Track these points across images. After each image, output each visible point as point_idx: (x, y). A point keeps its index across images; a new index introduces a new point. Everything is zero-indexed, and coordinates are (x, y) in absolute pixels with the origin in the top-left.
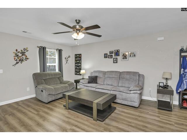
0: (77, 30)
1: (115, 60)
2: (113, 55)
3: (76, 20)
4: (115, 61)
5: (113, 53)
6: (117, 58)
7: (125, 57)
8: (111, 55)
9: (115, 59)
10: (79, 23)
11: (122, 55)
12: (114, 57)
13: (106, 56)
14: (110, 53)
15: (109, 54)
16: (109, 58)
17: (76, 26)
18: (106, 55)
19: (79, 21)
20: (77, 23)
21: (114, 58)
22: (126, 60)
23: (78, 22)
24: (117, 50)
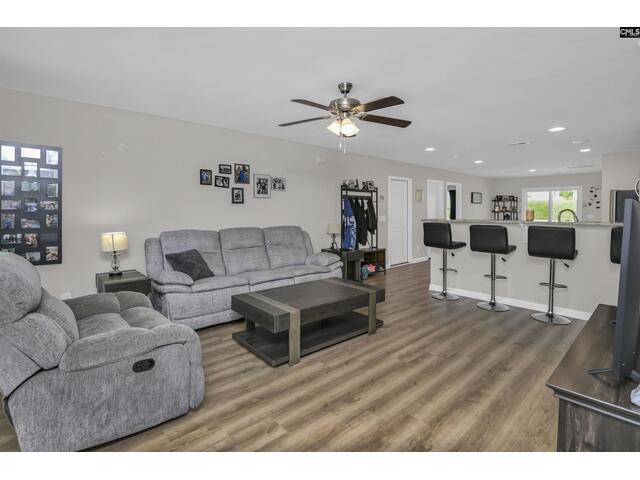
0: (343, 111)
1: (238, 196)
2: (232, 177)
3: (340, 86)
4: (238, 198)
5: (228, 171)
6: (242, 189)
7: (263, 187)
8: (224, 178)
9: (236, 192)
10: (347, 92)
11: (257, 181)
12: (233, 184)
13: (205, 178)
14: (220, 169)
15: (216, 172)
16: (216, 185)
17: (340, 100)
18: (205, 175)
19: (350, 86)
20: (343, 92)
21: (233, 189)
22: (264, 195)
23: (346, 89)
24: (244, 166)
